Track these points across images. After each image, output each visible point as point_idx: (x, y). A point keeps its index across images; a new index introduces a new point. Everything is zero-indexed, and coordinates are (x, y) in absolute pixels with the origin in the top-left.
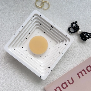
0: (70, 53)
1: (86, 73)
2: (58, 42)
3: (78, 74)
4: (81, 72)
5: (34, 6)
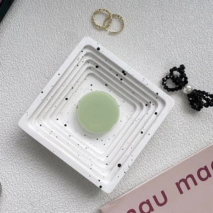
0: (162, 134)
1: (196, 184)
2: (138, 107)
3: (178, 185)
4: (185, 181)
5: (89, 24)
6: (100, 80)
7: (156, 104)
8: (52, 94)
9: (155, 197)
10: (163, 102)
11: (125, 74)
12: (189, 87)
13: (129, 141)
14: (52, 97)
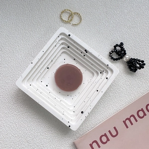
1: (136, 121)
2: (95, 74)
3: (124, 122)
4: (129, 119)
5: (59, 20)
6: (71, 56)
7: (107, 72)
8: (38, 65)
9: (110, 131)
10: (112, 71)
11: (87, 52)
12: (127, 57)
13: (89, 96)
14: (39, 67)
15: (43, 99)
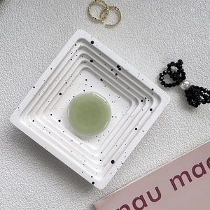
0: (158, 130)
1: (190, 180)
2: (134, 103)
3: (172, 181)
4: (179, 177)
5: (85, 16)
6: (96, 75)
7: (151, 100)
8: (44, 89)
10: (159, 98)
11: (120, 69)
12: (187, 83)
13: (123, 137)
14: (45, 93)
15: (54, 142)
